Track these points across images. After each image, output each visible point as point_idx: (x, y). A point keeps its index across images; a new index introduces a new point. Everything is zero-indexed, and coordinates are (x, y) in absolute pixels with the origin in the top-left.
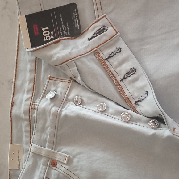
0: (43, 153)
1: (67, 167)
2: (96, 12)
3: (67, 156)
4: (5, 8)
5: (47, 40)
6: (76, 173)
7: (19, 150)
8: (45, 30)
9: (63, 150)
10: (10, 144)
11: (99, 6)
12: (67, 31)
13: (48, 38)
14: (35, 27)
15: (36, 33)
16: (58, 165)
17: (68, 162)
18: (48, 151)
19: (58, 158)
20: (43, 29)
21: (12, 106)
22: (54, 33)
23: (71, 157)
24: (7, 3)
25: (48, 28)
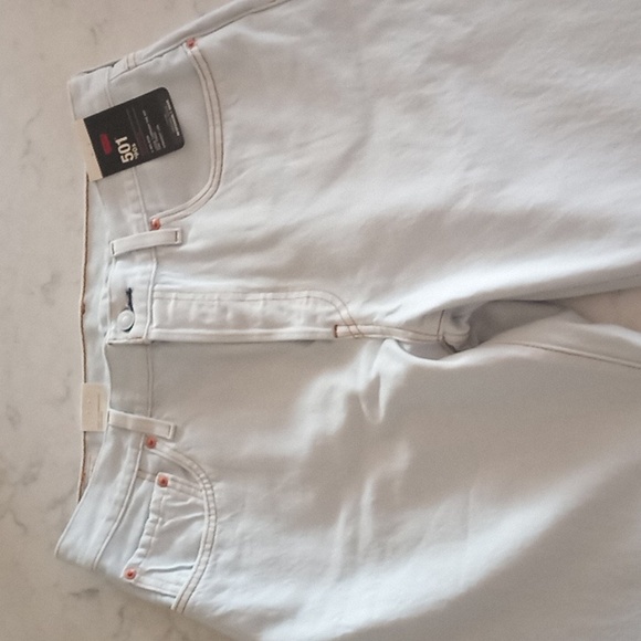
0: (130, 426)
1: (172, 445)
2: (208, 105)
3: (172, 425)
4: (26, 153)
5: (127, 160)
6: (189, 453)
8: (122, 143)
9: (165, 416)
11: (213, 93)
12: (160, 141)
13: (129, 157)
14: (104, 138)
15: (107, 150)
16: (158, 445)
17: (174, 435)
18: (138, 420)
19: (158, 431)
20: (118, 142)
21: (83, 312)
22: (137, 146)
23: (179, 425)
24: (29, 142)
25: (125, 139)
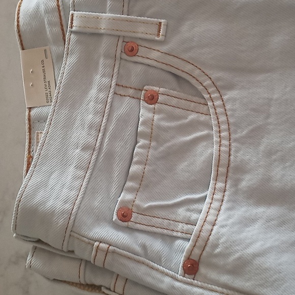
7: (43, 61)
10: (21, 51)
